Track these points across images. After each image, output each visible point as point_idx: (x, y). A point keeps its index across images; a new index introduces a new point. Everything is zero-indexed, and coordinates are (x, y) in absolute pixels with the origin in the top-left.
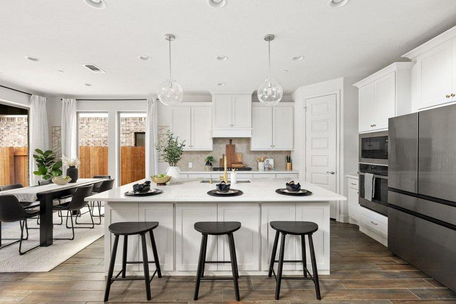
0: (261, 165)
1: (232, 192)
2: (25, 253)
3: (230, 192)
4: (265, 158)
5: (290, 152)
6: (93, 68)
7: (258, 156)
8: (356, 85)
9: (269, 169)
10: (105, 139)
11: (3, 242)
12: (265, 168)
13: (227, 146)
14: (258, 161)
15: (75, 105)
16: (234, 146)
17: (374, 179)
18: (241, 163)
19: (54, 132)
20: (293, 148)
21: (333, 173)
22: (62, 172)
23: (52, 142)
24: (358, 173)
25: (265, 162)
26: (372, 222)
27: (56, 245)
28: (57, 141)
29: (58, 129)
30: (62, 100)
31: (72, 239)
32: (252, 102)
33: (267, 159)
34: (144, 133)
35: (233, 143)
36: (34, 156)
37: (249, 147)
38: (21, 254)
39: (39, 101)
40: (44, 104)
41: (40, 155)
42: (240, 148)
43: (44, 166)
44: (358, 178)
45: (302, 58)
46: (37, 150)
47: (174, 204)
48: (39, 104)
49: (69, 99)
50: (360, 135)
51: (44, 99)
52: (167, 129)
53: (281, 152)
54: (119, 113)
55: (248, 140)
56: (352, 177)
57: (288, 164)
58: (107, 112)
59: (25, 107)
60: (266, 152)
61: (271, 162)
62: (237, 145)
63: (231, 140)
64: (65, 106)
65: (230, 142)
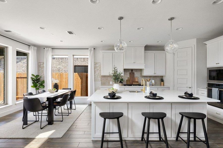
0: (148, 83)
1: (158, 97)
2: (43, 128)
3: (157, 97)
4: (150, 80)
5: (162, 76)
6: (70, 33)
7: (146, 78)
8: (206, 42)
9: (152, 85)
10: (59, 69)
11: (28, 122)
12: (150, 85)
13: (130, 73)
14: (146, 81)
15: (51, 51)
16: (134, 73)
17: (219, 91)
18: (138, 82)
19: (40, 65)
20: (166, 74)
21: (190, 88)
22: (44, 86)
23: (39, 70)
24: (207, 88)
25: (150, 81)
26: (216, 113)
27: (55, 124)
28: (41, 70)
29: (42, 64)
30: (44, 48)
31: (62, 121)
32: (145, 50)
33: (151, 80)
34: (88, 66)
35: (133, 72)
36: (31, 78)
37: (141, 74)
38: (41, 129)
39: (34, 49)
40: (36, 51)
41: (33, 77)
42: (137, 75)
43: (36, 83)
44: (206, 90)
45: (181, 29)
46: (33, 75)
47: (128, 103)
48: (34, 50)
49: (48, 48)
50: (207, 68)
51: (36, 48)
52: (99, 64)
53: (158, 76)
54: (73, 55)
55: (141, 70)
56: (203, 90)
57: (162, 83)
58: (68, 55)
59: (26, 52)
60: (150, 77)
61: (153, 81)
62: (135, 73)
63: (132, 70)
64: (46, 51)
65: (132, 72)
